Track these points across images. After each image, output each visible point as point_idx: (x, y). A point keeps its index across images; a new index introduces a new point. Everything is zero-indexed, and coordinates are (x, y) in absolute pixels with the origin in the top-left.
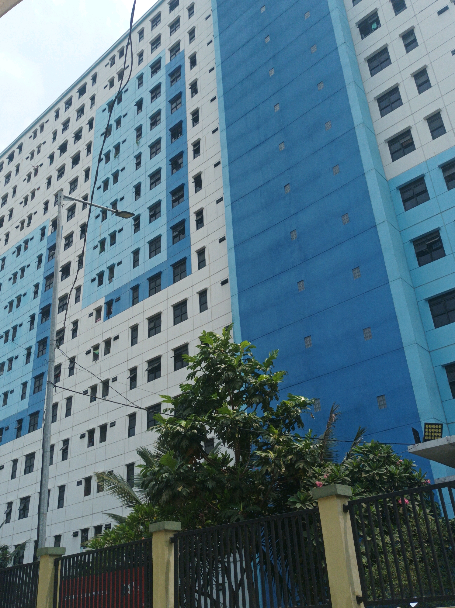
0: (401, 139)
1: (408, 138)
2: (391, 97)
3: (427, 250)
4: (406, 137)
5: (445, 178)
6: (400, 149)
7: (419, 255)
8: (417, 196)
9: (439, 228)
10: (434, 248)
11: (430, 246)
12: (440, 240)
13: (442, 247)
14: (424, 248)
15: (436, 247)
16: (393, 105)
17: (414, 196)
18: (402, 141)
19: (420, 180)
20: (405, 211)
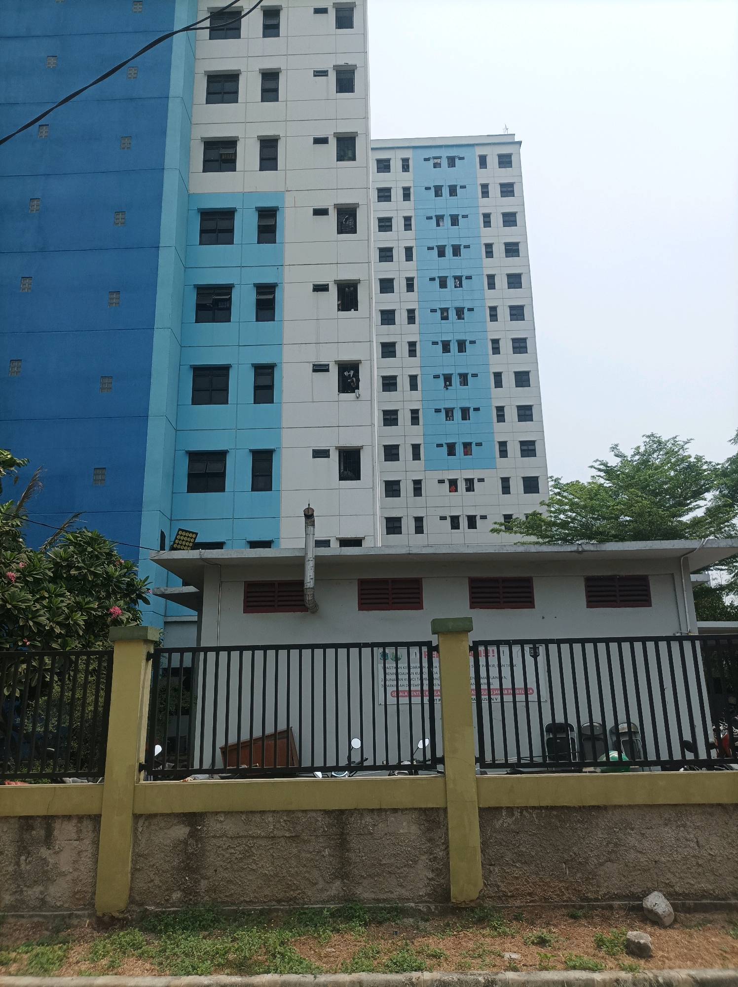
0: (223, 148)
1: (231, 151)
2: (226, 83)
3: (211, 306)
4: (230, 148)
5: (259, 226)
6: (217, 161)
7: (200, 307)
8: (220, 232)
9: (233, 284)
10: (219, 307)
11: (216, 302)
12: (230, 299)
13: (229, 309)
14: (208, 302)
15: (222, 307)
16: (226, 96)
17: (215, 230)
18: (223, 151)
19: (229, 214)
20: (199, 245)
